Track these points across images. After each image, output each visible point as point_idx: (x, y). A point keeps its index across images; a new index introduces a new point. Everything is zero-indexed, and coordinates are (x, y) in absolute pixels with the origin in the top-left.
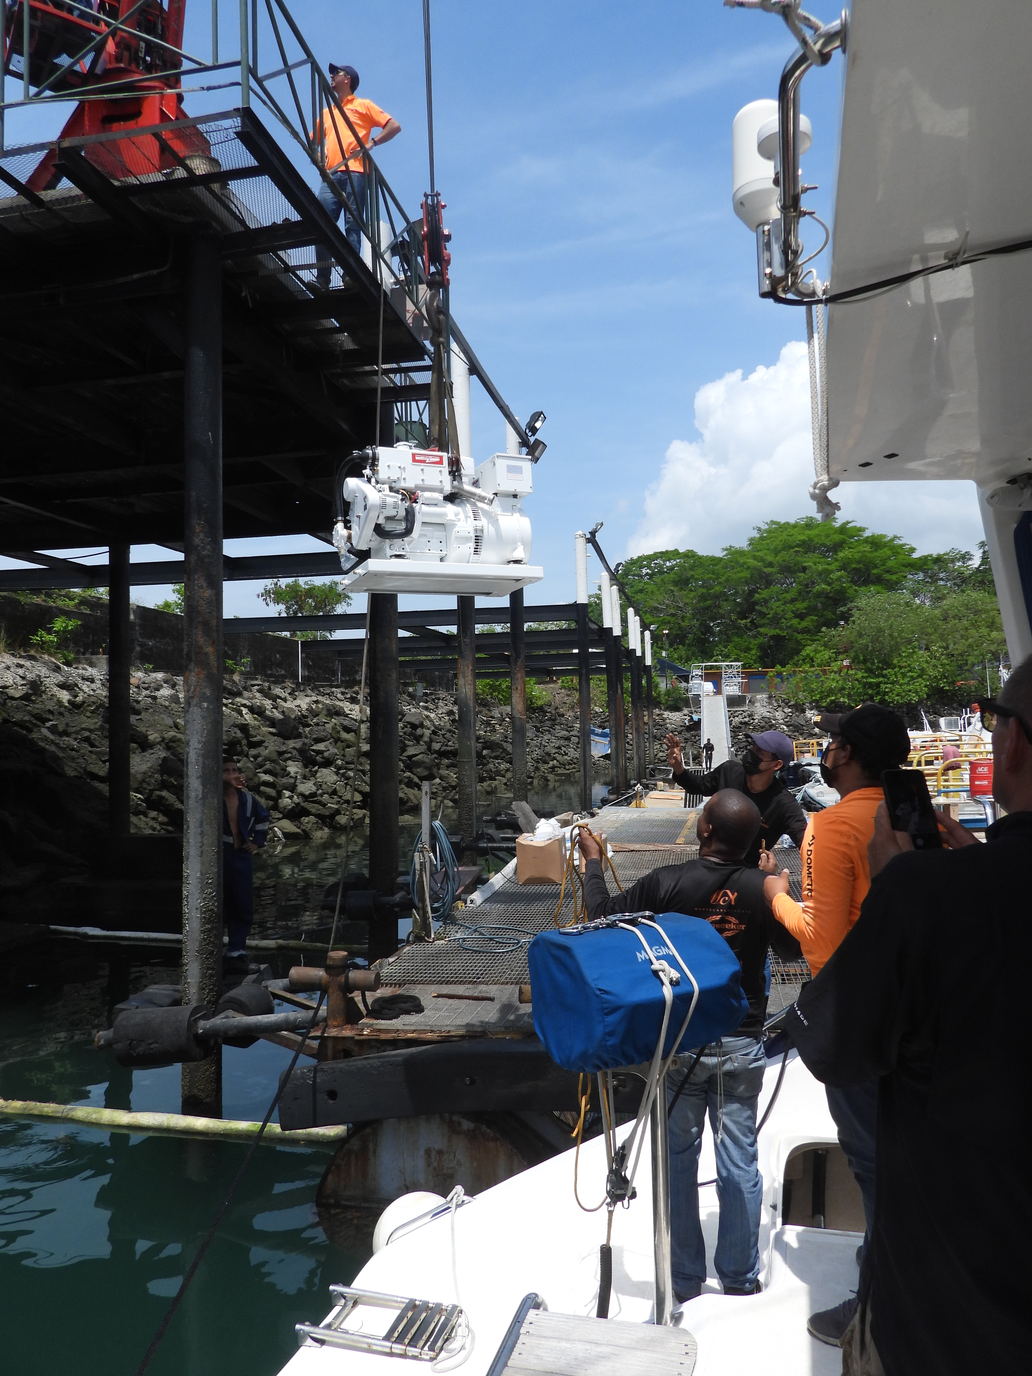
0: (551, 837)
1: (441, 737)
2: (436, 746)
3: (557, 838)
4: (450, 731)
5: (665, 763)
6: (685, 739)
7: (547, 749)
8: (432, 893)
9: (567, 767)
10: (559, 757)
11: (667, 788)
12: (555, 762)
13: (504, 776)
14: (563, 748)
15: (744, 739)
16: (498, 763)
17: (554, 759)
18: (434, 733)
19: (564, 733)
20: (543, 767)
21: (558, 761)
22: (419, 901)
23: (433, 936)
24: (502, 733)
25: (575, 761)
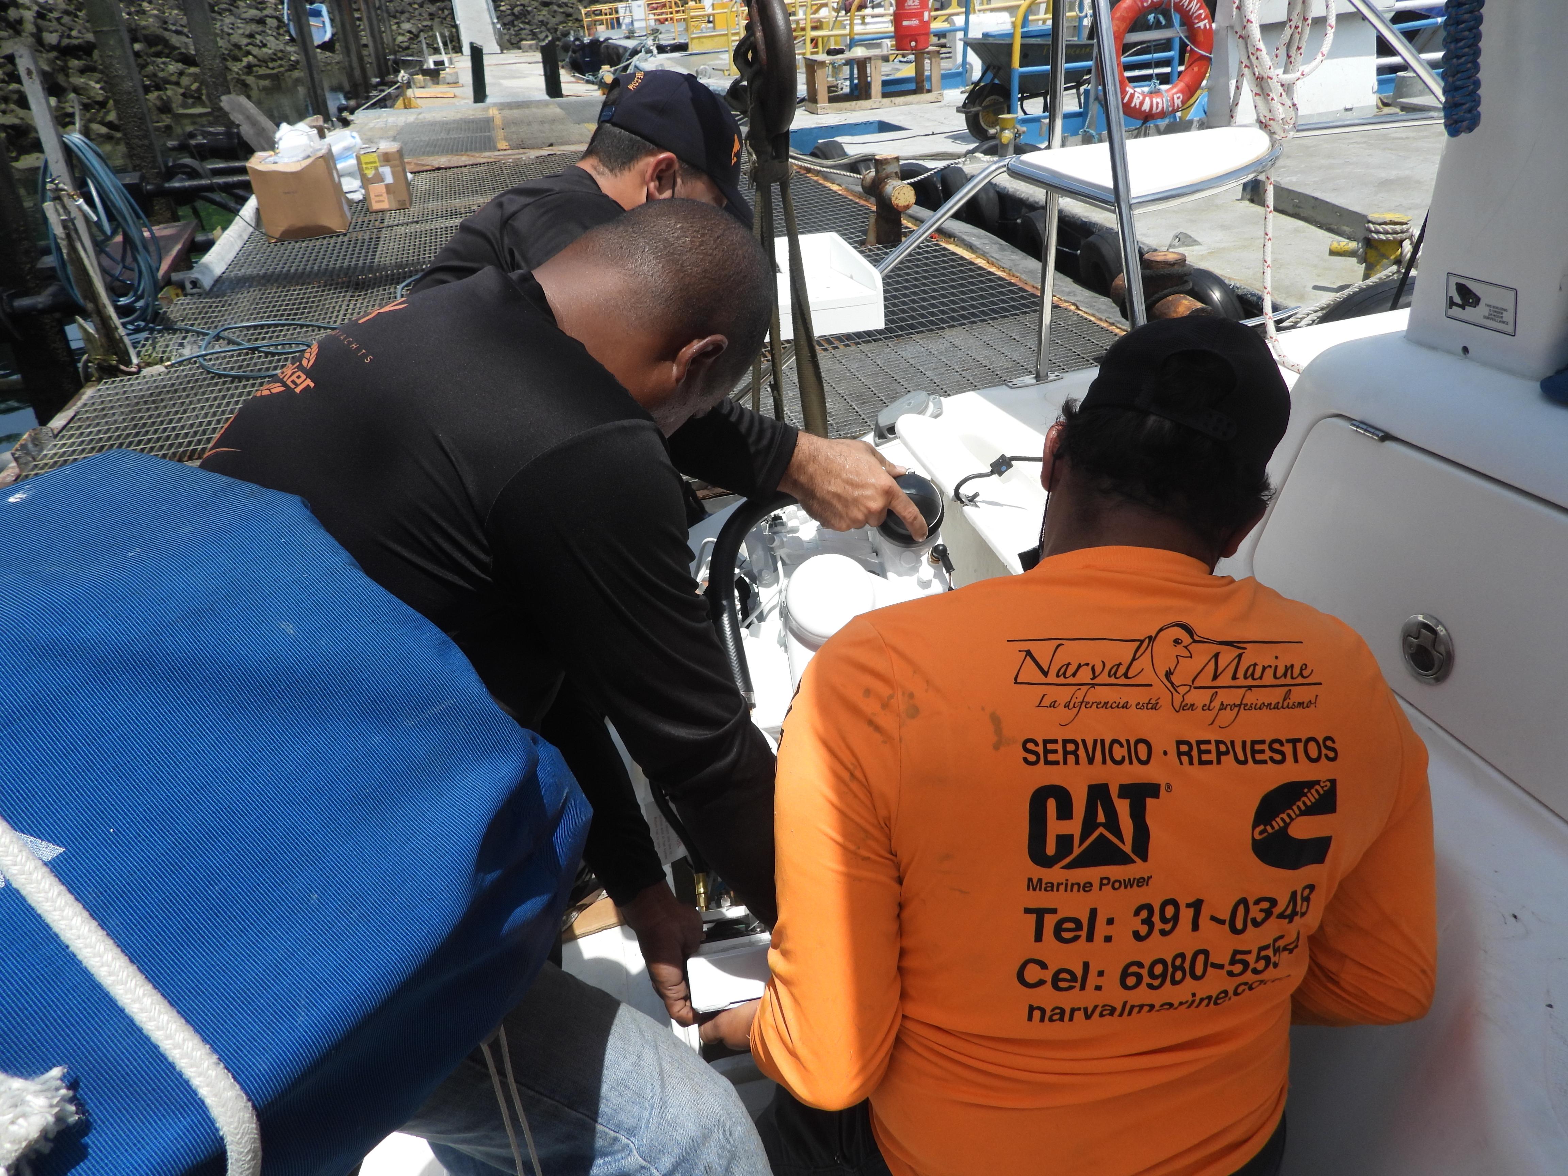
0: (308, 152)
1: (55, 23)
2: (51, 38)
3: (320, 154)
4: (67, 13)
5: (410, 52)
6: (431, 14)
7: (235, 38)
8: (109, 279)
9: (271, 65)
10: (255, 50)
11: (430, 83)
12: (250, 58)
13: (177, 84)
14: (257, 36)
15: (509, 12)
16: (164, 63)
17: (248, 53)
18: (40, 15)
19: (253, 13)
20: (236, 67)
21: (255, 56)
22: (85, 297)
23: (135, 361)
24: (156, 16)
25: (280, 54)
